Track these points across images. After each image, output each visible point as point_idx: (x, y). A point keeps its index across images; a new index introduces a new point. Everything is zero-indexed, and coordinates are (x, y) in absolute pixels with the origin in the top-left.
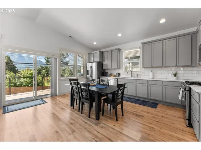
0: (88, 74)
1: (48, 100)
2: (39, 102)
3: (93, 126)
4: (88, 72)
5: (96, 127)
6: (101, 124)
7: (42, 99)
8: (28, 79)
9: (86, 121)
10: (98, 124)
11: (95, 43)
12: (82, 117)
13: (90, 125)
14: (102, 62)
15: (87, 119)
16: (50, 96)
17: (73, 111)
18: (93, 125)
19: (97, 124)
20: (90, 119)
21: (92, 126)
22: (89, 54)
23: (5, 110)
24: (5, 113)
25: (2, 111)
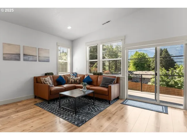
7: (166, 106)
16: (182, 107)
23: (124, 101)
24: (122, 103)
25: (121, 101)
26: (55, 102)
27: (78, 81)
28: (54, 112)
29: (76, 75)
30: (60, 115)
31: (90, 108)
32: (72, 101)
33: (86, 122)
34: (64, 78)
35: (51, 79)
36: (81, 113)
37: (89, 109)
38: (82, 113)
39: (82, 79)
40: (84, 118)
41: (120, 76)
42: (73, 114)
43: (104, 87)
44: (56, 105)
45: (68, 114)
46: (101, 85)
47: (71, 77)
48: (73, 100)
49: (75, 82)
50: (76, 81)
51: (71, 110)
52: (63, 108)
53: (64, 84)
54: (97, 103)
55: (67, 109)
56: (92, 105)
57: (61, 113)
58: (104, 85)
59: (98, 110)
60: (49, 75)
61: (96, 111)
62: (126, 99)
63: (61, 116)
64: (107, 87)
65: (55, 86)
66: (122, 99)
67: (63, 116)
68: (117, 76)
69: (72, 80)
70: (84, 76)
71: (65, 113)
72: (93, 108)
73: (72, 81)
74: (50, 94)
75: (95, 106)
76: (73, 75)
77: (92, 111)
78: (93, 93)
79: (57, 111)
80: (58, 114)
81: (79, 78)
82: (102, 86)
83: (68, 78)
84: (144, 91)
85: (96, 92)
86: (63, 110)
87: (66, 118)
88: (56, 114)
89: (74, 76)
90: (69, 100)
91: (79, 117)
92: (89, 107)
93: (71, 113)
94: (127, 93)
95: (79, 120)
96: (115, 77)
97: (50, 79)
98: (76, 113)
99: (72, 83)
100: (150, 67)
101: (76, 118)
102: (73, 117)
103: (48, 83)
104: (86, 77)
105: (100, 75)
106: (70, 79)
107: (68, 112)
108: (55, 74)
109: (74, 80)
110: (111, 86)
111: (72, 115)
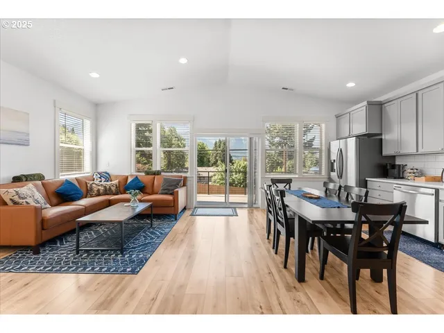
0: (333, 170)
1: (243, 213)
2: (230, 211)
3: (277, 287)
4: (332, 164)
5: (283, 291)
6: (298, 293)
7: (235, 208)
8: (241, 174)
9: (274, 270)
10: (294, 290)
11: (351, 85)
12: (274, 260)
13: (275, 282)
14: (381, 134)
15: (278, 267)
16: (246, 206)
17: (264, 243)
18: (281, 285)
19: (289, 288)
20: (284, 270)
21: (276, 284)
22: (338, 117)
23: (193, 212)
24: (192, 215)
25: (190, 212)
26: (59, 245)
27: (113, 189)
28: (61, 268)
29: (107, 177)
30: (85, 269)
31: (147, 234)
32: (105, 232)
33: (147, 260)
34: (78, 186)
35: (38, 190)
36: (132, 248)
37: (144, 237)
38: (135, 248)
39: (122, 183)
40: (141, 256)
41: (188, 175)
42: (117, 255)
43: (166, 194)
44: (63, 252)
45: (105, 259)
46: (160, 192)
47: (97, 182)
48: (106, 230)
49: (107, 191)
50: (110, 188)
51: (108, 250)
52: (87, 251)
53: (79, 199)
54: (156, 223)
55: (98, 250)
56: (149, 228)
57: (86, 264)
58: (166, 191)
59: (161, 234)
60: (31, 180)
61: (158, 237)
62: (195, 208)
63: (87, 270)
64: (171, 194)
65: (53, 205)
66: (189, 209)
67: (93, 269)
68: (183, 175)
69: (100, 187)
70: (127, 178)
71: (96, 260)
72: (152, 233)
73: (98, 190)
74: (43, 229)
75: (154, 228)
76: (100, 178)
77: (152, 239)
78: (151, 207)
79: (73, 262)
80: (77, 268)
81: (115, 182)
82: (162, 194)
83: (89, 185)
84: (212, 193)
85: (155, 205)
86: (88, 256)
87: (101, 268)
88: (73, 271)
89: (103, 179)
90: (96, 232)
91: (131, 256)
92: (145, 233)
93: (110, 255)
94: (196, 198)
95: (134, 261)
96: (181, 177)
97: (35, 190)
98: (122, 251)
99: (99, 194)
100: (209, 162)
101: (126, 261)
102: (118, 261)
103: (29, 200)
104: (130, 180)
105: (158, 174)
106: (94, 185)
107: (103, 255)
108: (49, 177)
109: (105, 187)
110: (178, 191)
111: (114, 259)
